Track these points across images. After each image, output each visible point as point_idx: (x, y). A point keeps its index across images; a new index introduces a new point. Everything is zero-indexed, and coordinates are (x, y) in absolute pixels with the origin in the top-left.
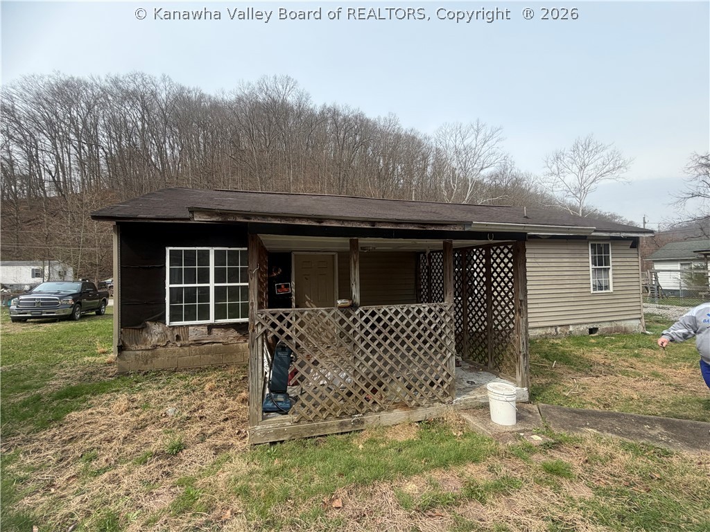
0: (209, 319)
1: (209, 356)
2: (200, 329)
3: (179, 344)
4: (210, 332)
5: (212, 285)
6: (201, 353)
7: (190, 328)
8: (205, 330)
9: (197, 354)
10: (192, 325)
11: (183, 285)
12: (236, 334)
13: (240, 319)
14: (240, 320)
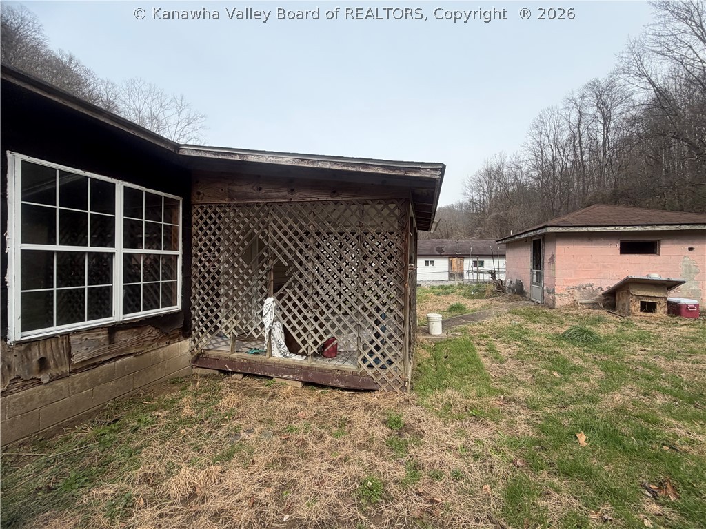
0: (110, 315)
1: (111, 384)
2: (93, 336)
3: (44, 378)
4: (111, 340)
5: (119, 250)
6: (95, 382)
7: (72, 338)
8: (103, 336)
9: (86, 388)
10: (74, 332)
11: (57, 247)
12: (155, 333)
13: (161, 309)
14: (161, 311)
